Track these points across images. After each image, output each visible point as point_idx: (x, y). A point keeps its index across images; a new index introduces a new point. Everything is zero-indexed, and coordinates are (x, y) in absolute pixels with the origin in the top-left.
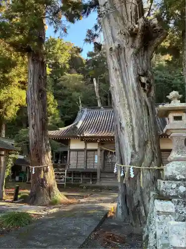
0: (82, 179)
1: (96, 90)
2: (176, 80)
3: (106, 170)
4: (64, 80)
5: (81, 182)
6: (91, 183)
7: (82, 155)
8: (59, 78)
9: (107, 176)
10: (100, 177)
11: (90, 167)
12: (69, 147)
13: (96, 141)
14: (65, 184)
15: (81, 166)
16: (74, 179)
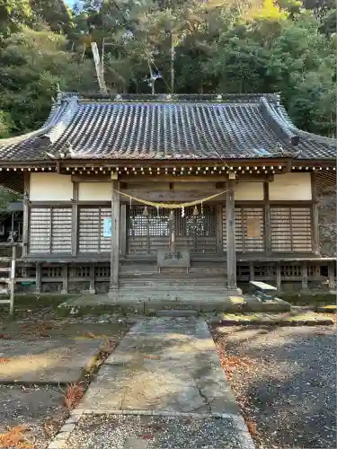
0: (65, 283)
1: (100, 71)
2: (274, 60)
3: (133, 255)
4: (19, 42)
5: (64, 292)
6: (92, 291)
7: (66, 218)
8: (6, 37)
9: (137, 272)
10: (120, 277)
11: (90, 248)
12: (28, 195)
13: (109, 174)
14: (11, 301)
15: (64, 247)
16: (43, 283)
